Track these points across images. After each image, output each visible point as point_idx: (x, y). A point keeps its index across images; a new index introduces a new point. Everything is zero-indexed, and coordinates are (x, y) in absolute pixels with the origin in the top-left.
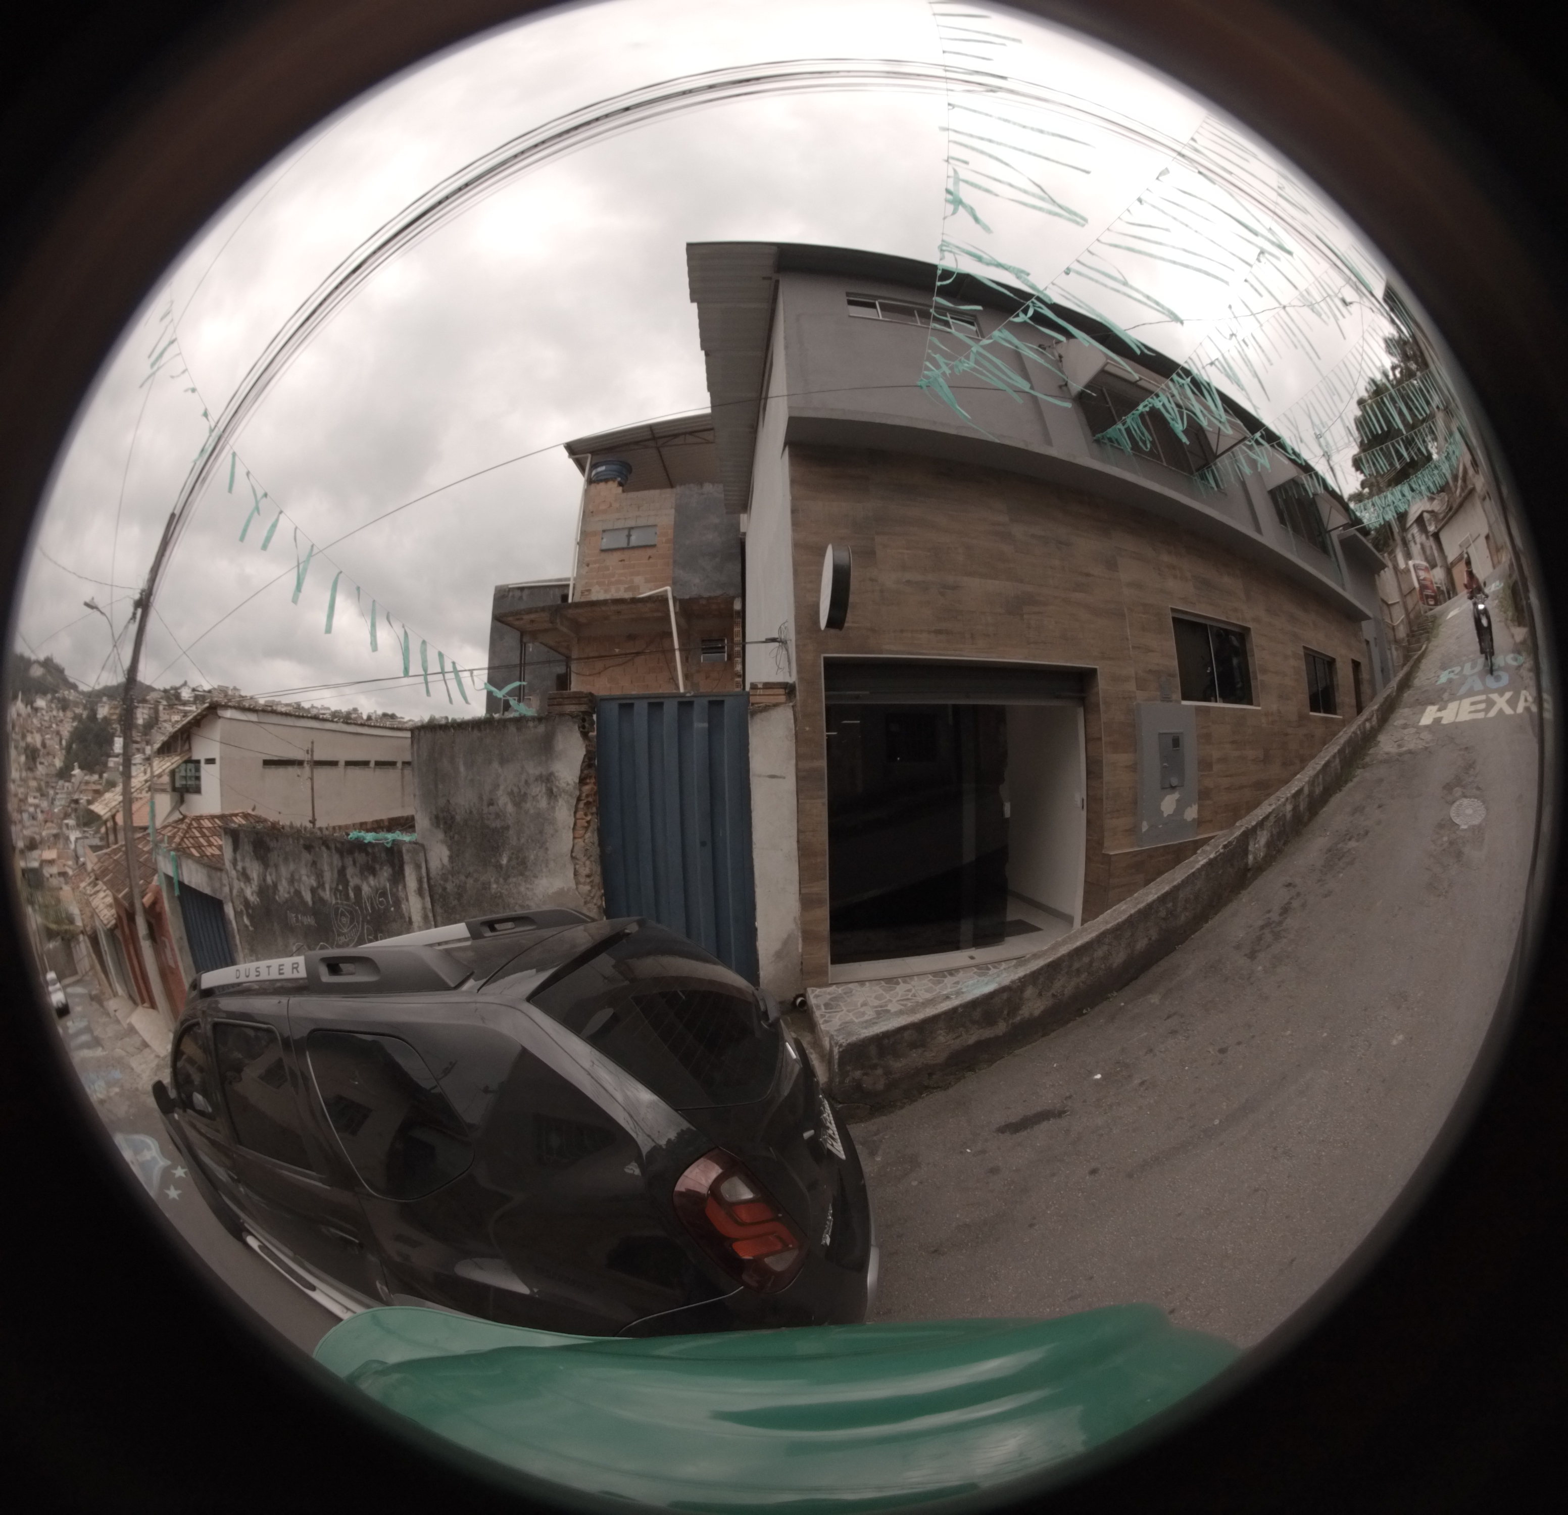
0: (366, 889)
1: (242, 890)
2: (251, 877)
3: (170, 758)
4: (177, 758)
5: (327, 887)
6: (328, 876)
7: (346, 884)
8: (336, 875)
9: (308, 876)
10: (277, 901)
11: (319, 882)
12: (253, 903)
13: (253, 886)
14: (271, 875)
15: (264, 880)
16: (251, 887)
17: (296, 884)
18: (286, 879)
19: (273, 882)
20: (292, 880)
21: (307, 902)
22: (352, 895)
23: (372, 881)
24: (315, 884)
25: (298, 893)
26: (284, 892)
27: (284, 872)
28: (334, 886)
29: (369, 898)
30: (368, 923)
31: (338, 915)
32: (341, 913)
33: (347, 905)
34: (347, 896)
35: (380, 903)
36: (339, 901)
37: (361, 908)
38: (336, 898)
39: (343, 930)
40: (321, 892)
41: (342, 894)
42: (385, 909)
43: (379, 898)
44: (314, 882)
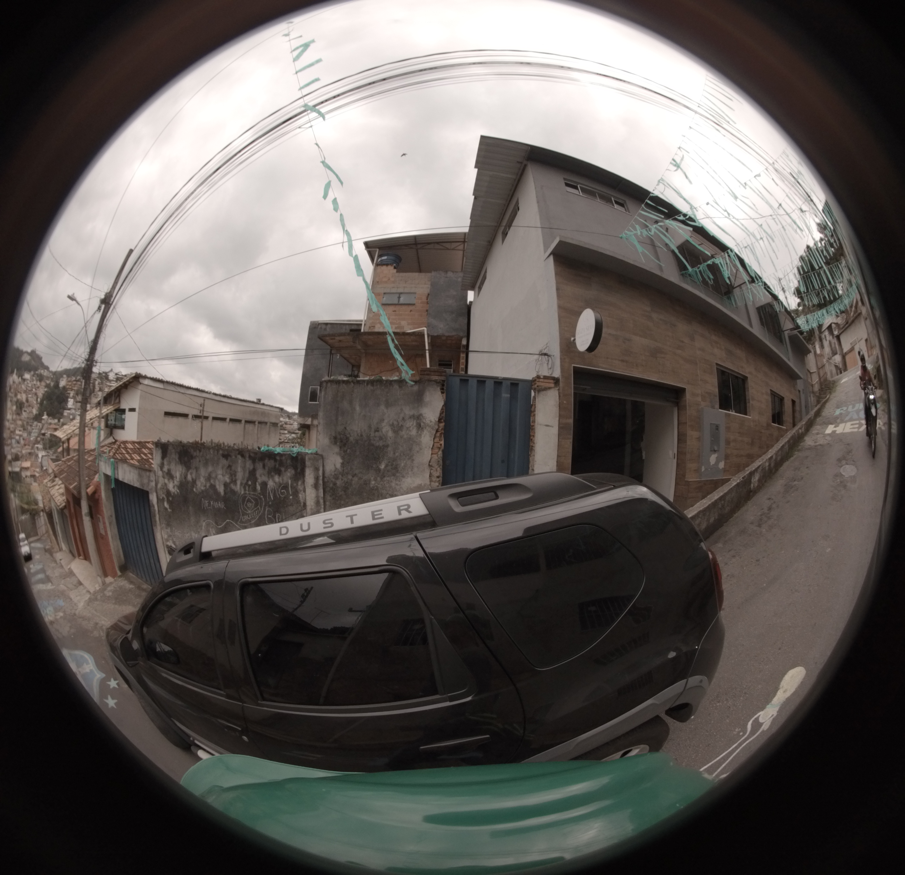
0: (271, 484)
1: (166, 484)
2: (175, 476)
3: (106, 407)
4: (112, 407)
5: (239, 483)
6: (240, 475)
7: (255, 480)
8: (247, 475)
9: (223, 475)
10: (194, 492)
11: (232, 479)
12: (174, 493)
13: (175, 482)
14: (191, 474)
15: (185, 478)
16: (174, 483)
17: (212, 481)
18: (204, 477)
19: (193, 479)
20: (209, 478)
21: (220, 493)
22: (258, 488)
23: (277, 478)
24: (228, 481)
25: (213, 487)
26: (201, 485)
27: (203, 472)
28: (245, 482)
29: (274, 491)
30: (269, 506)
31: (245, 501)
32: (249, 501)
33: (253, 495)
34: (255, 489)
35: (282, 493)
36: (247, 492)
37: (265, 497)
38: (245, 490)
39: (248, 511)
40: (233, 486)
41: (250, 487)
42: (285, 497)
43: (281, 490)
44: (227, 479)
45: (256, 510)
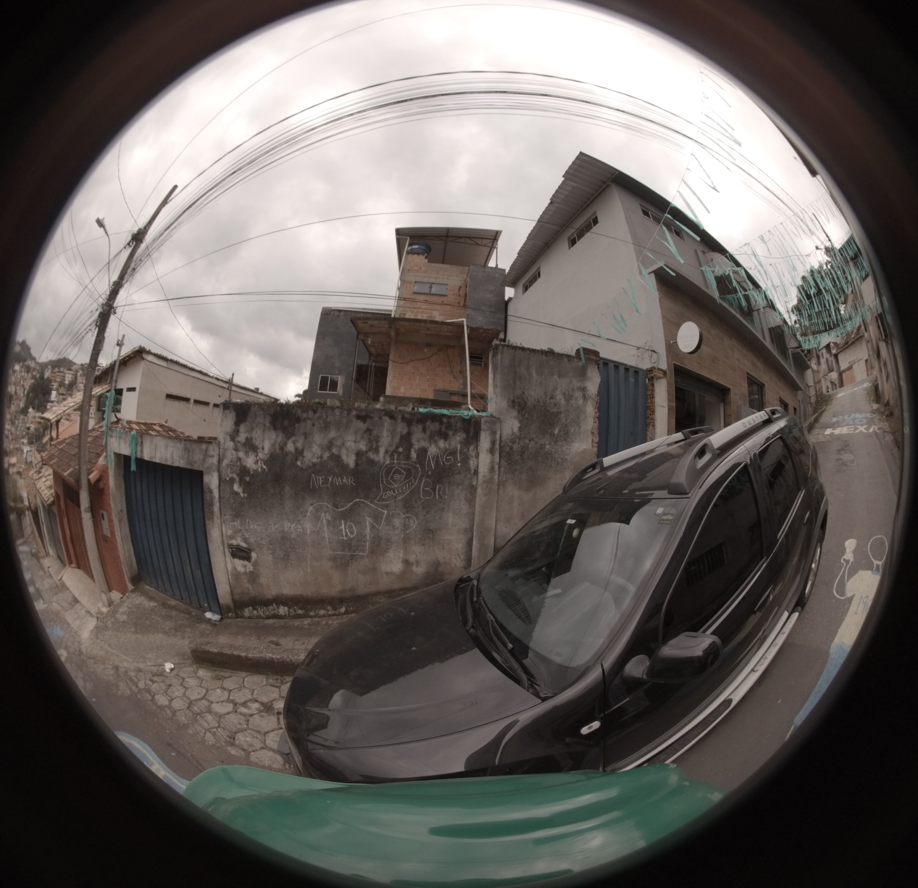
0: (432, 450)
2: (260, 446)
5: (382, 450)
6: (385, 441)
7: (411, 445)
8: (397, 439)
9: (356, 442)
10: (300, 466)
13: (260, 455)
14: (294, 442)
16: (256, 456)
17: (334, 450)
18: (319, 445)
19: (296, 449)
20: (328, 446)
21: (348, 464)
22: (414, 455)
23: (442, 444)
24: (364, 448)
25: (337, 459)
26: (312, 456)
27: (318, 438)
28: (392, 448)
29: (437, 459)
30: (428, 477)
31: (391, 472)
32: (397, 472)
33: (405, 464)
34: (408, 457)
35: (447, 461)
36: (395, 461)
37: (423, 466)
38: (392, 458)
39: (394, 485)
40: (371, 455)
41: (401, 455)
42: (451, 465)
43: (446, 457)
44: (363, 446)
45: (408, 482)
